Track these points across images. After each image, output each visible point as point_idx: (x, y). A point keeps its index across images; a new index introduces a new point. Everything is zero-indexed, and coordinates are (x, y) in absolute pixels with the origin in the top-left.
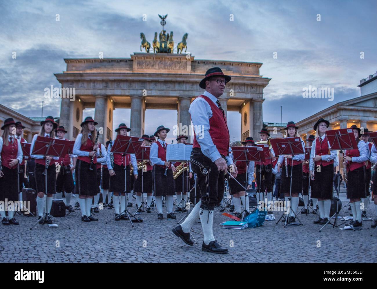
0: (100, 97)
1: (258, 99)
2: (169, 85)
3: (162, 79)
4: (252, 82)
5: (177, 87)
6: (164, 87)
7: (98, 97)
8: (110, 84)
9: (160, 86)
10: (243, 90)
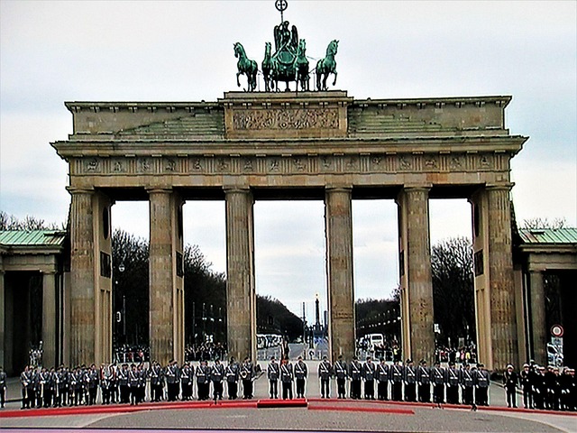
0: (159, 193)
1: (497, 184)
2: (302, 163)
3: (290, 152)
4: (482, 148)
5: (320, 166)
6: (292, 168)
7: (154, 193)
8: (178, 165)
9: (284, 167)
10: (464, 165)
